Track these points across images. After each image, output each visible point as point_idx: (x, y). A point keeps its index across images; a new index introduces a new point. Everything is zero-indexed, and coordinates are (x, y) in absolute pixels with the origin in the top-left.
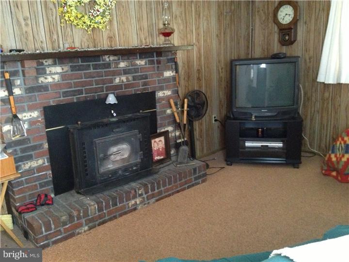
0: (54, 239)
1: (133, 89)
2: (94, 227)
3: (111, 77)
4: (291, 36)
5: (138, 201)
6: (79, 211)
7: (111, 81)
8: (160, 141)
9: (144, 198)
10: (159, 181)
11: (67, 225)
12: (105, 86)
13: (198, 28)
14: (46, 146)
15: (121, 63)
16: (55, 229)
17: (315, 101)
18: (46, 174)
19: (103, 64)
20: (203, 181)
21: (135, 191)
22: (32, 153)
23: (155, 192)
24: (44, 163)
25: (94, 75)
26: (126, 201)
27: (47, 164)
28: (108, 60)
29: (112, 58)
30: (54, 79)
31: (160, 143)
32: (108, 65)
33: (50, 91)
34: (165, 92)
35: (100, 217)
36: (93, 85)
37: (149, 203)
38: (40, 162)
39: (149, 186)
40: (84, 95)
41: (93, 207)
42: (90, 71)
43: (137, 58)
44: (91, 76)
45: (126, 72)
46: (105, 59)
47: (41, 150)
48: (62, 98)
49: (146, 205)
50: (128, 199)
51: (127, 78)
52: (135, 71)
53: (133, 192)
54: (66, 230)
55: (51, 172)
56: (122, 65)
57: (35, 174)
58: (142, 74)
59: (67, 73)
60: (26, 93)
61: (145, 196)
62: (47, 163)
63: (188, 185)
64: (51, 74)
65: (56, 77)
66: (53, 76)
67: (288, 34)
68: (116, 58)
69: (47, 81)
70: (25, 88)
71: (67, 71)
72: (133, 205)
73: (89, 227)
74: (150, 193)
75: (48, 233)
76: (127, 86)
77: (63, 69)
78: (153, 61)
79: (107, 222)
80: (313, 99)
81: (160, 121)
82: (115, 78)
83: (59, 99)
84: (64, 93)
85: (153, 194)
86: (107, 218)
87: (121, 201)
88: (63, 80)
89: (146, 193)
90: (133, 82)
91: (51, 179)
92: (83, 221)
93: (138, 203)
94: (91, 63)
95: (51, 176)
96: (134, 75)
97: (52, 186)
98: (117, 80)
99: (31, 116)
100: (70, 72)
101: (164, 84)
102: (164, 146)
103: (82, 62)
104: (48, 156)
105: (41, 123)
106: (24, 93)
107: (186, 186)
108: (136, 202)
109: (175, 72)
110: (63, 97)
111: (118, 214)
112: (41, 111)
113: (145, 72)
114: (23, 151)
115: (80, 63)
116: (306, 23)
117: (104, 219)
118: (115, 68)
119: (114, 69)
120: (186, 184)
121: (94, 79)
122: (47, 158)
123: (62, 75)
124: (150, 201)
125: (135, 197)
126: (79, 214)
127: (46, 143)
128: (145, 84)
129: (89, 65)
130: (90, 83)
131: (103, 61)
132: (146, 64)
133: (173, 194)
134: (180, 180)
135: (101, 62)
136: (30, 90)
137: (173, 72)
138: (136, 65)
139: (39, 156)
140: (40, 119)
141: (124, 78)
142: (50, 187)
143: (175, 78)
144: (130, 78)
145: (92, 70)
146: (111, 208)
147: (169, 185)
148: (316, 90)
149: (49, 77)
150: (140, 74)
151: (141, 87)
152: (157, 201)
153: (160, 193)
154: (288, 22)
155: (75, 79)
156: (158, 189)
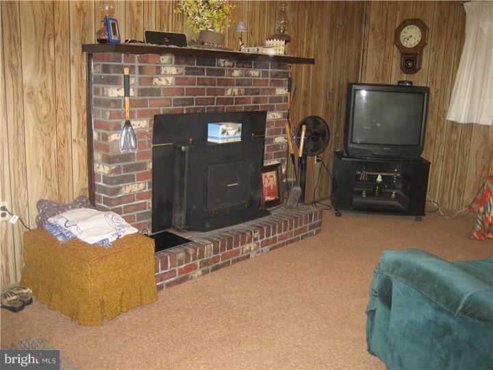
0: (168, 281)
1: (243, 105)
2: (208, 272)
3: (223, 87)
4: (416, 63)
5: (253, 246)
6: (196, 250)
7: (223, 92)
8: (271, 176)
9: (258, 244)
10: (275, 225)
11: (182, 264)
12: (216, 97)
13: (309, 40)
14: (150, 166)
15: (235, 71)
16: (171, 268)
17: (439, 144)
18: (146, 203)
19: (218, 69)
20: (318, 232)
21: (251, 234)
22: (135, 173)
23: (270, 238)
24: (145, 189)
25: (208, 83)
26: (241, 245)
27: (147, 190)
28: (222, 65)
29: (227, 63)
30: (168, 81)
31: (271, 179)
32: (221, 72)
33: (162, 96)
34: (275, 114)
35: (215, 260)
36: (204, 95)
37: (262, 251)
38: (141, 186)
39: (265, 229)
40: (194, 106)
41: (209, 247)
42: (203, 77)
43: (251, 67)
44: (203, 83)
45: (239, 83)
46: (220, 64)
47: (143, 171)
48: (172, 107)
49: (259, 254)
50: (243, 243)
51: (239, 91)
52: (248, 82)
53: (249, 234)
54: (181, 271)
55: (151, 201)
56: (236, 73)
57: (134, 201)
58: (255, 87)
59: (182, 76)
60: (138, 96)
61: (259, 241)
62: (149, 188)
63: (302, 234)
64: (166, 75)
65: (170, 79)
66: (168, 79)
67: (413, 61)
68: (231, 64)
69: (160, 83)
70: (138, 89)
71: (182, 74)
72: (247, 251)
73: (202, 271)
74: (265, 238)
75: (163, 272)
76: (238, 101)
77: (178, 71)
78: (267, 72)
79: (220, 268)
80: (438, 141)
81: (267, 151)
82: (227, 89)
83: (169, 108)
84: (176, 100)
85: (267, 240)
86: (220, 262)
87: (237, 245)
88: (176, 85)
89: (261, 239)
90: (244, 96)
91: (149, 210)
92: (198, 262)
93: (252, 249)
94: (206, 67)
95: (151, 206)
96: (247, 87)
97: (150, 220)
98: (229, 92)
99: (139, 125)
100: (184, 76)
101: (275, 104)
102: (275, 184)
103: (197, 65)
104: (151, 180)
105: (148, 136)
106: (136, 95)
107: (301, 235)
108: (250, 248)
109: (287, 90)
110: (174, 105)
111: (231, 260)
112: (150, 120)
113: (258, 85)
114: (127, 169)
115: (196, 66)
116: (433, 49)
117: (217, 264)
118: (228, 76)
119: (228, 78)
120: (300, 233)
121: (206, 87)
122: (149, 182)
123: (176, 78)
124: (263, 248)
125: (249, 241)
126: (195, 253)
127: (150, 162)
128: (257, 101)
129: (204, 69)
130: (201, 92)
131: (218, 66)
132: (259, 76)
133: (287, 243)
134: (296, 226)
135: (216, 67)
136: (142, 92)
137: (285, 89)
138: (250, 75)
139: (141, 178)
140: (148, 131)
141: (236, 90)
142: (147, 221)
143: (287, 97)
144: (243, 91)
145: (205, 76)
146: (227, 251)
147: (284, 231)
148: (441, 131)
149: (163, 79)
150: (252, 87)
151: (252, 104)
152: (271, 249)
153: (274, 240)
154: (413, 46)
155: (188, 85)
156: (273, 235)
